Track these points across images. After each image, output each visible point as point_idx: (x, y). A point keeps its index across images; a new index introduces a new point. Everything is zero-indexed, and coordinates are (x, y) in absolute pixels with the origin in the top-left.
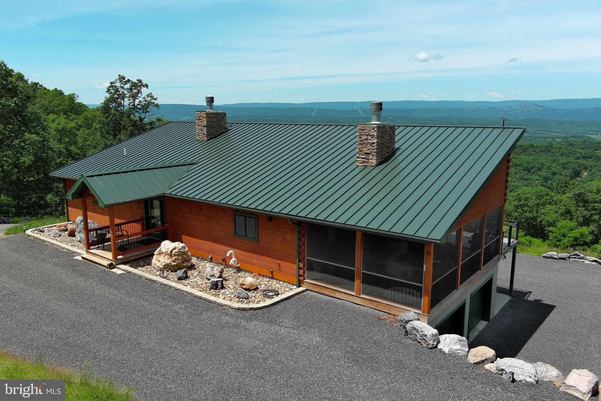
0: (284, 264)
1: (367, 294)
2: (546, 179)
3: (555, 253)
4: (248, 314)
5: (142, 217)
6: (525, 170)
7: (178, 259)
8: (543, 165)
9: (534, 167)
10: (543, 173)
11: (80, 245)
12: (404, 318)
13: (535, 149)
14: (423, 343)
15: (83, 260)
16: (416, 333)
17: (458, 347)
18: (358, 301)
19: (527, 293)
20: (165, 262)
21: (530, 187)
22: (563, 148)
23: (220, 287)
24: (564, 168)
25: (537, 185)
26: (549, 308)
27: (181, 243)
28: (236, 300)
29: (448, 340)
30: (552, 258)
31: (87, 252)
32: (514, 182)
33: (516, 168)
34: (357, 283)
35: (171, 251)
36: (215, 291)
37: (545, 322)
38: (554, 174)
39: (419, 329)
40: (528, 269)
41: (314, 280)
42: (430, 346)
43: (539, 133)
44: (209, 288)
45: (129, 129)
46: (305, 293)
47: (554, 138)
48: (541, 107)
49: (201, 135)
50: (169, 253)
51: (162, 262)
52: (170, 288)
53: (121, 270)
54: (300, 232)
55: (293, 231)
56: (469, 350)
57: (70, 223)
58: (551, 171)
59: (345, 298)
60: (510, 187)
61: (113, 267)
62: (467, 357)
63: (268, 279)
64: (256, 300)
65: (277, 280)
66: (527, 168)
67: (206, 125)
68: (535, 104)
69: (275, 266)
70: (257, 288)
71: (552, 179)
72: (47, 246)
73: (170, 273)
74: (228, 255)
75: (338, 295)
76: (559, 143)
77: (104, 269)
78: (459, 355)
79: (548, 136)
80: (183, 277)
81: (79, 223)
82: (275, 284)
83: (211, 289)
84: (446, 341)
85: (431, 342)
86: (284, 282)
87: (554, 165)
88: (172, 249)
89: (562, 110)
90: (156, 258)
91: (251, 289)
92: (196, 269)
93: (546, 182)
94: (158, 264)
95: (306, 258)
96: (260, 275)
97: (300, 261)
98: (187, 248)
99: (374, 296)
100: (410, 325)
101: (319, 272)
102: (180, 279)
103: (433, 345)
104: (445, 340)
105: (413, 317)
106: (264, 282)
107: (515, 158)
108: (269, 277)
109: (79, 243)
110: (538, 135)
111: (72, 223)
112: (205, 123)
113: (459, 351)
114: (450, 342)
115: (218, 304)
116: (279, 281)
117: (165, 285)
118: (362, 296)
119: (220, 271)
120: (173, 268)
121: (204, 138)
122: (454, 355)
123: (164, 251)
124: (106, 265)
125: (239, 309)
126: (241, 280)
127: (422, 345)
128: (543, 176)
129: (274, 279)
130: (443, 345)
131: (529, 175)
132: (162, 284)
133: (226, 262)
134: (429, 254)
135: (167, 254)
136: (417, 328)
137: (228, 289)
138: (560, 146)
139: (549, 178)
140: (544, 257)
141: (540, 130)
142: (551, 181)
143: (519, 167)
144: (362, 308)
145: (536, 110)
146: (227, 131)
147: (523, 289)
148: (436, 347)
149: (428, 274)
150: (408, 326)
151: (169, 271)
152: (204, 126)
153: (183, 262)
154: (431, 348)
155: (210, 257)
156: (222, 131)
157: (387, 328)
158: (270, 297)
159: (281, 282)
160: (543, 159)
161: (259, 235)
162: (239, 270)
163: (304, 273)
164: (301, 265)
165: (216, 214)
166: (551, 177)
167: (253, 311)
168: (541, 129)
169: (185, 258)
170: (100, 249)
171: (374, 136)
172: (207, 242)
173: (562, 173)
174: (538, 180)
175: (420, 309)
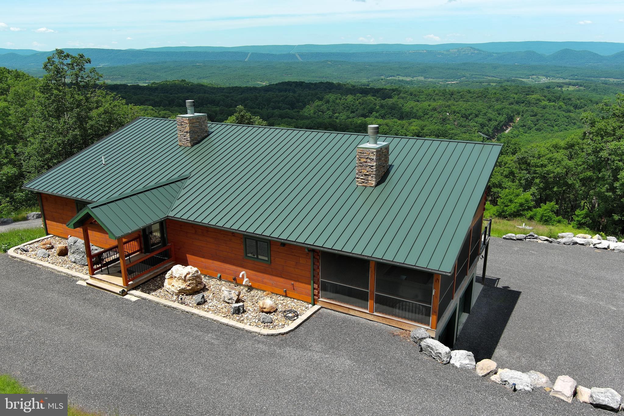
0: (297, 284)
1: (380, 312)
2: (483, 125)
3: (513, 235)
4: (278, 339)
5: (139, 235)
6: (463, 117)
7: (193, 283)
8: (480, 111)
9: (471, 114)
10: (480, 120)
11: (77, 267)
12: (418, 335)
13: (472, 95)
14: (437, 359)
15: (89, 286)
16: (430, 350)
17: (467, 361)
18: (371, 318)
19: (496, 280)
20: (180, 287)
21: (467, 134)
22: (498, 94)
23: (242, 311)
24: (499, 114)
25: (474, 132)
26: (517, 294)
27: (193, 267)
28: (262, 325)
29: (458, 356)
30: (511, 239)
31: (91, 277)
32: (453, 129)
33: (455, 115)
34: (370, 303)
35: (185, 277)
36: (238, 315)
37: (515, 309)
38: (490, 120)
39: (434, 348)
40: (493, 253)
41: (328, 298)
42: (445, 362)
43: (475, 78)
44: (232, 313)
45: (75, 111)
46: (320, 311)
47: (489, 82)
48: (478, 50)
49: (183, 140)
50: (183, 278)
51: (177, 287)
52: (192, 314)
53: (135, 295)
54: (314, 257)
55: (307, 256)
56: (476, 364)
57: (51, 237)
58: (487, 117)
59: (359, 315)
60: (449, 135)
61: (125, 293)
62: (475, 370)
63: (282, 298)
64: (280, 324)
65: (291, 298)
66: (465, 114)
67: (188, 131)
68: (471, 47)
69: (289, 286)
70: (277, 310)
71: (488, 125)
72: (39, 269)
73: (185, 297)
74: (241, 276)
75: (352, 312)
76: (494, 88)
77: (116, 296)
78: (468, 369)
79: (484, 81)
80: (202, 302)
81: (72, 244)
82: (290, 303)
83: (233, 314)
84: (457, 357)
85: (445, 359)
86: (298, 300)
87: (490, 111)
88: (186, 274)
89: (496, 53)
90: (168, 282)
91: (272, 311)
92: (208, 290)
93: (482, 128)
94: (173, 289)
95: (320, 280)
96: (272, 293)
97: (314, 283)
98: (199, 272)
99: (386, 314)
100: (425, 343)
101: (333, 292)
102: (199, 304)
103: (447, 361)
104: (455, 355)
105: (425, 335)
106: (280, 301)
107: (454, 105)
108: (282, 295)
109: (74, 264)
110: (475, 79)
111: (52, 237)
112: (188, 129)
113: (468, 365)
114: (460, 358)
115: (246, 331)
116: (293, 299)
117: (187, 312)
118: (375, 314)
119: (237, 294)
120: (188, 292)
121: (188, 144)
122: (464, 368)
123: (177, 276)
124: (119, 292)
125: (268, 335)
126: (261, 303)
127: (437, 361)
128: (480, 123)
129: (288, 297)
130: (455, 360)
131: (467, 121)
132: (183, 311)
133: (236, 280)
134: (437, 281)
135: (180, 279)
136: (431, 346)
137: (249, 312)
138: (495, 91)
139: (485, 124)
140: (504, 238)
141: (476, 75)
142: (487, 127)
143: (458, 114)
144: (376, 324)
145: (473, 53)
146: (208, 135)
147: (492, 276)
148: (449, 363)
149: (436, 297)
150: (423, 344)
151: (184, 295)
152: (187, 132)
153: (197, 286)
154: (445, 364)
155: (219, 275)
156: (204, 135)
157: (402, 345)
158: (292, 319)
159: (295, 300)
160: (480, 105)
161: (272, 257)
162: (250, 288)
163: (319, 293)
164: (316, 286)
165: (224, 237)
166: (487, 123)
167: (281, 336)
168: (477, 73)
169: (198, 281)
170: (104, 273)
171: (373, 159)
172: (215, 262)
173: (497, 119)
174: (475, 126)
175: (429, 325)
